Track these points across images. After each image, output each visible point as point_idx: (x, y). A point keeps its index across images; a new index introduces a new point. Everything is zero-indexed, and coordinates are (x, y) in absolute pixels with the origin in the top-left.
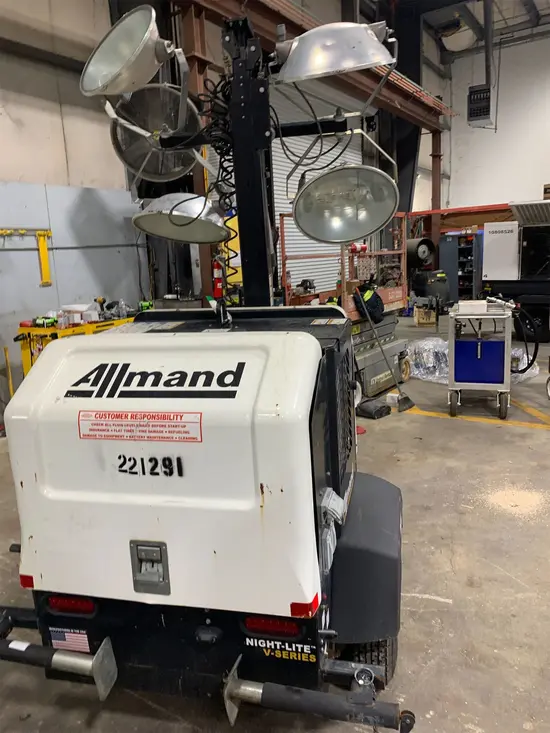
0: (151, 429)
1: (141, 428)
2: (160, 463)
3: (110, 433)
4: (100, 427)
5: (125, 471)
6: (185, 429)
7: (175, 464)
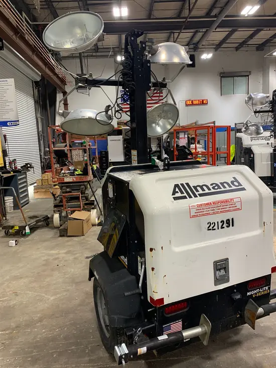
0: (222, 207)
1: (218, 208)
2: (225, 222)
3: (205, 213)
4: (200, 211)
5: (210, 229)
6: (235, 205)
7: (231, 222)
